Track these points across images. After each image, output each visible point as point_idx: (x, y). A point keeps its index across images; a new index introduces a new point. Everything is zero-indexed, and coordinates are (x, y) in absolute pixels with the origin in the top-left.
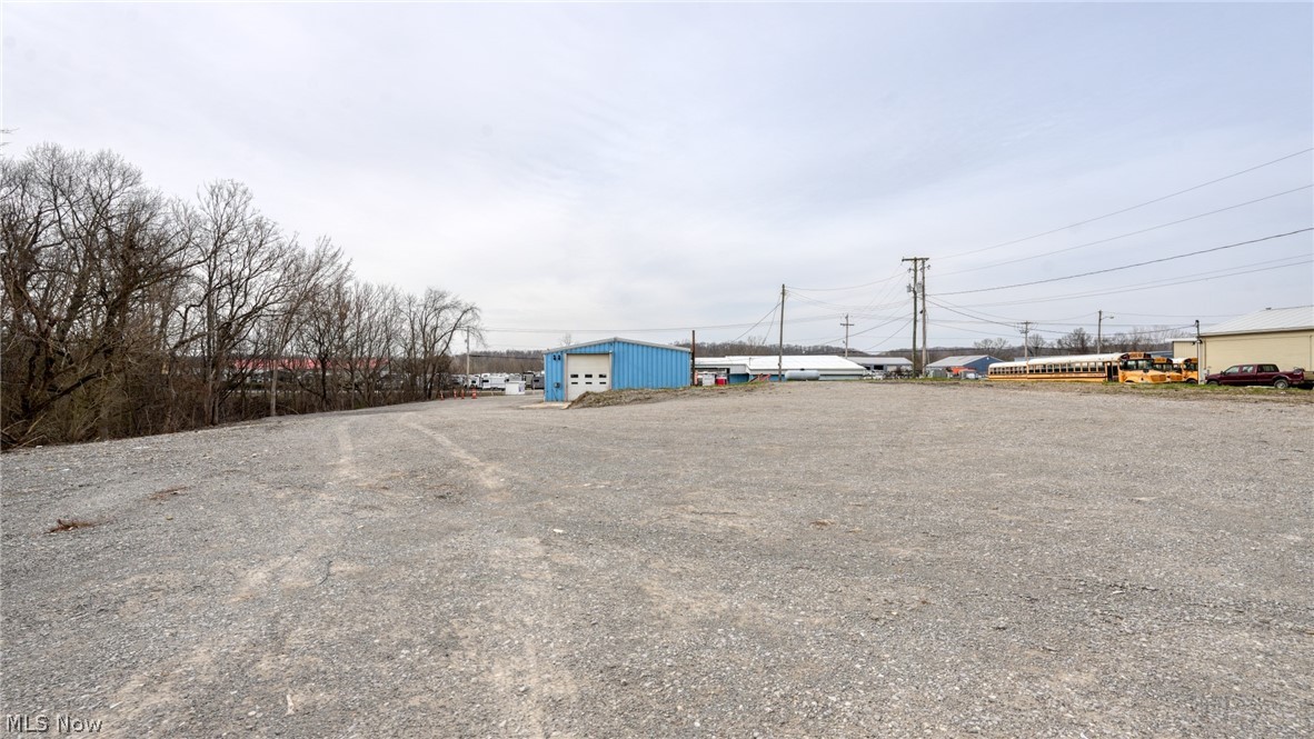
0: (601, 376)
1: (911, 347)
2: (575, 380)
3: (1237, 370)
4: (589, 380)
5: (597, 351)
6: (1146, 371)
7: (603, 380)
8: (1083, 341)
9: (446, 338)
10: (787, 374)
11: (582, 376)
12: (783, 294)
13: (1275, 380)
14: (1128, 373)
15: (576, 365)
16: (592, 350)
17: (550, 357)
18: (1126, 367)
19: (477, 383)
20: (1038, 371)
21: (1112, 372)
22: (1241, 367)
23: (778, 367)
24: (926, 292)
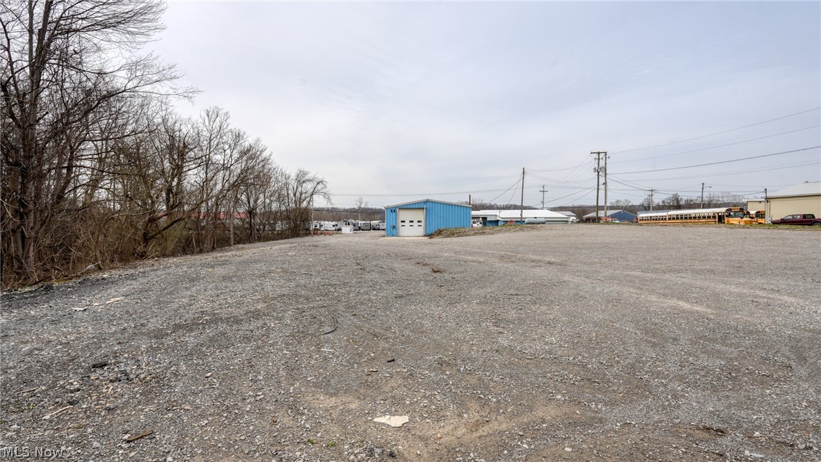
0: (419, 222)
1: (596, 204)
2: (403, 224)
3: (791, 217)
4: (412, 224)
5: (417, 206)
6: (742, 218)
7: (419, 224)
8: (678, 201)
9: (308, 199)
10: (526, 221)
11: (407, 222)
12: (523, 173)
13: (814, 223)
14: (730, 219)
15: (404, 215)
16: (414, 206)
17: (389, 211)
18: (729, 216)
19: (318, 227)
20: (674, 219)
21: (721, 219)
22: (793, 216)
23: (520, 216)
24: (607, 172)
